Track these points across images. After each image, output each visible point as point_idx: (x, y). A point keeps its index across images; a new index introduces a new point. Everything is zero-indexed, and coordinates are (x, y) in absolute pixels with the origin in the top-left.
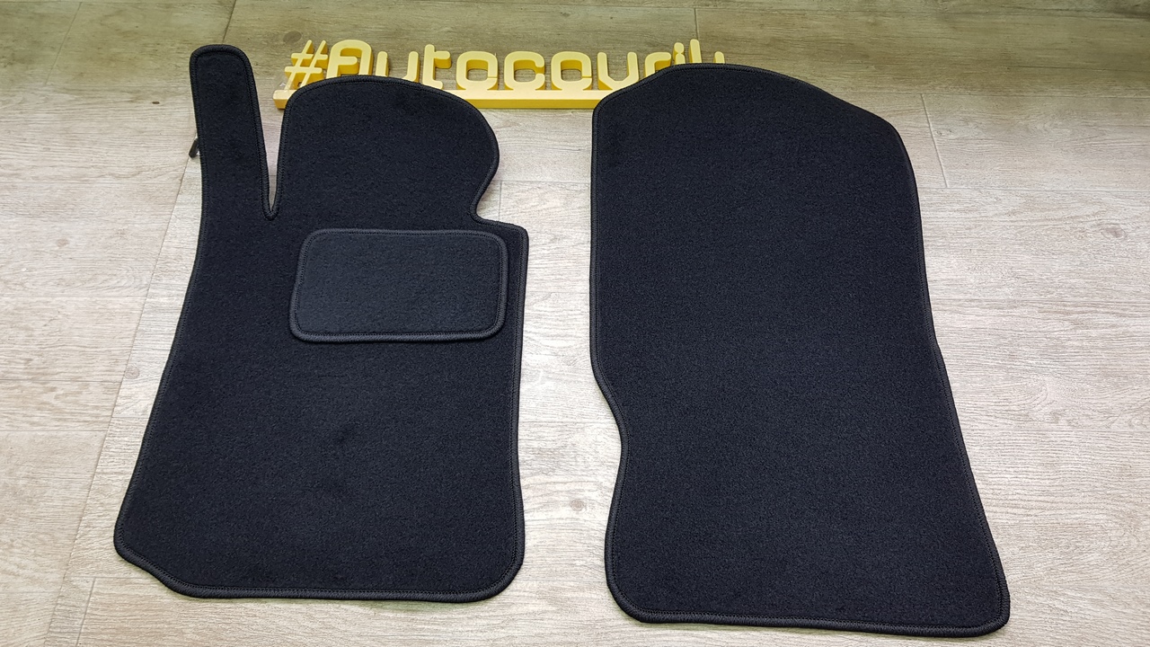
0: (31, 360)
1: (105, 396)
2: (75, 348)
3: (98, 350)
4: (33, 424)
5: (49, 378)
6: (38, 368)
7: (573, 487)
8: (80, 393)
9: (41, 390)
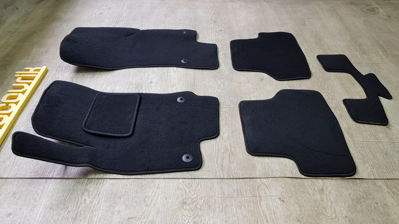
0: (69, 211)
1: (93, 183)
2: (68, 197)
3: (71, 189)
4: (98, 203)
5: (79, 203)
6: (74, 207)
7: (146, 83)
8: (89, 191)
9: (84, 204)
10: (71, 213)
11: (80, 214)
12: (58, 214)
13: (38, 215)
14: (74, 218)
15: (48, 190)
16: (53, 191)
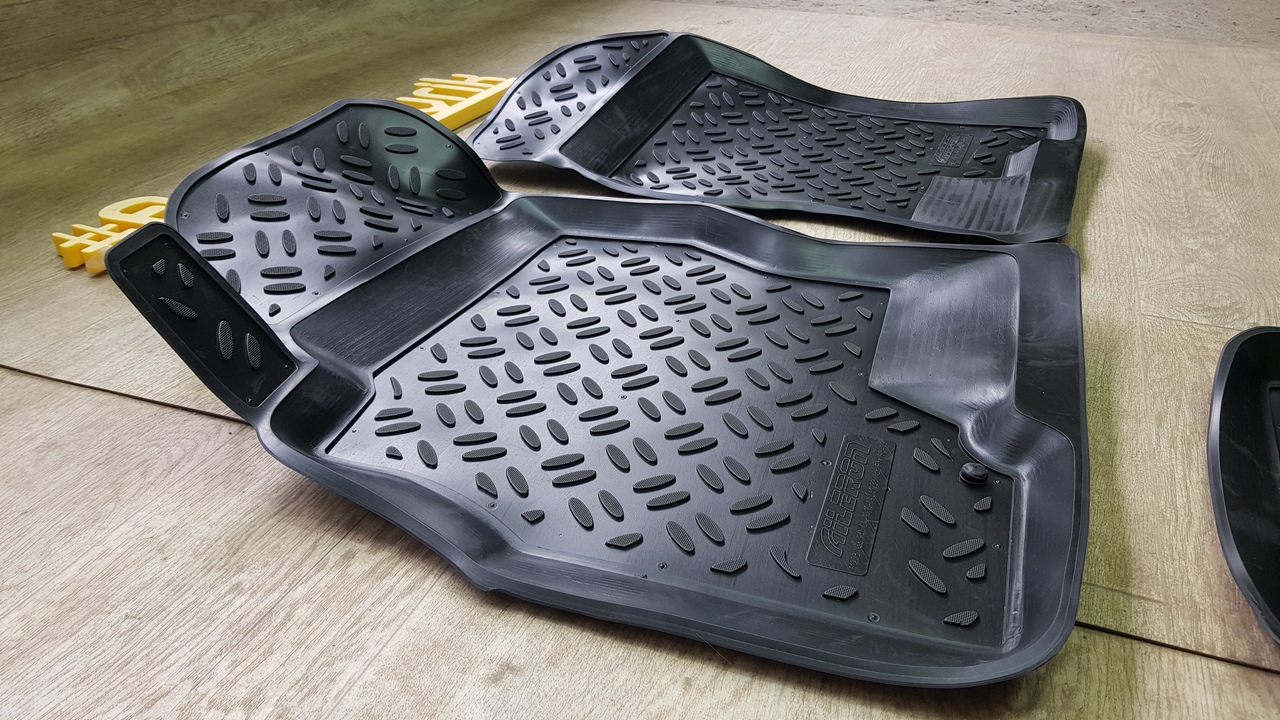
10: (247, 596)
11: (288, 617)
12: (174, 584)
13: (84, 560)
14: (244, 623)
15: (203, 467)
16: (220, 479)
